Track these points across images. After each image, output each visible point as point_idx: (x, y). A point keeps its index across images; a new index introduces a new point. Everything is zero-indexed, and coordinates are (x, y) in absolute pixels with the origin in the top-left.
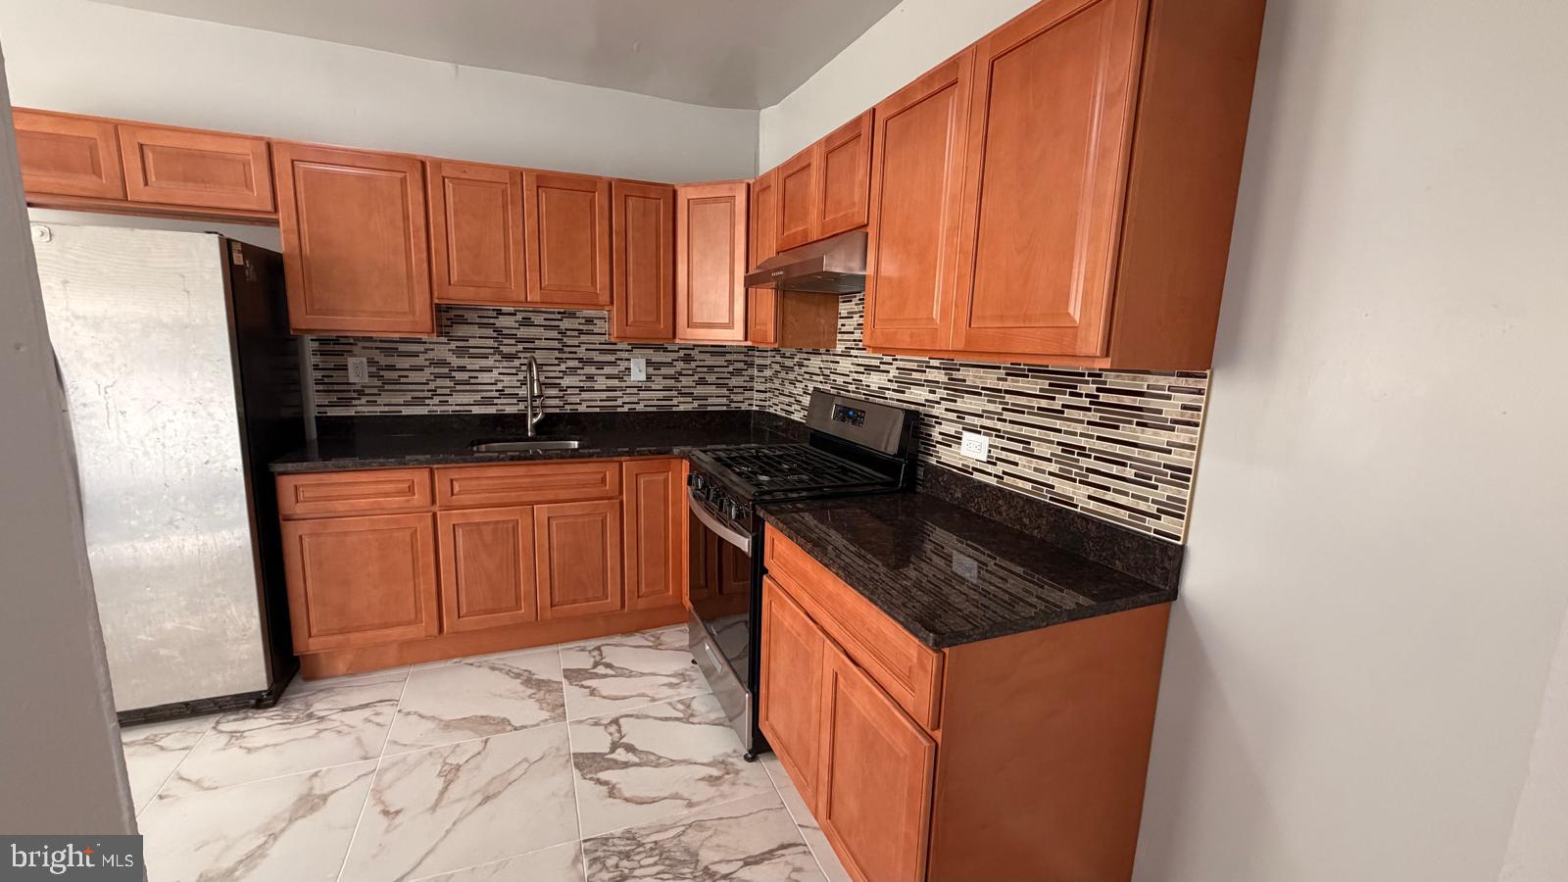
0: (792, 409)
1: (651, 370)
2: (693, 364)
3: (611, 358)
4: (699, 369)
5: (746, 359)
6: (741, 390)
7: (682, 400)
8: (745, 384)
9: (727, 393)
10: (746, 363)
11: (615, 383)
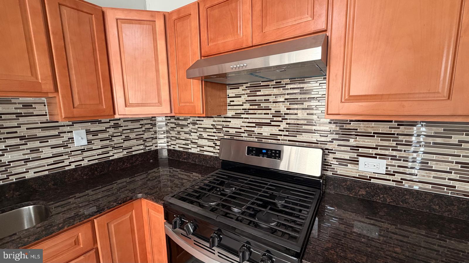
0: (189, 147)
1: (90, 137)
2: (121, 129)
3: (55, 132)
4: (124, 132)
5: (151, 122)
6: (151, 140)
7: (116, 151)
8: (152, 136)
9: (143, 143)
10: (151, 124)
11: (61, 150)
